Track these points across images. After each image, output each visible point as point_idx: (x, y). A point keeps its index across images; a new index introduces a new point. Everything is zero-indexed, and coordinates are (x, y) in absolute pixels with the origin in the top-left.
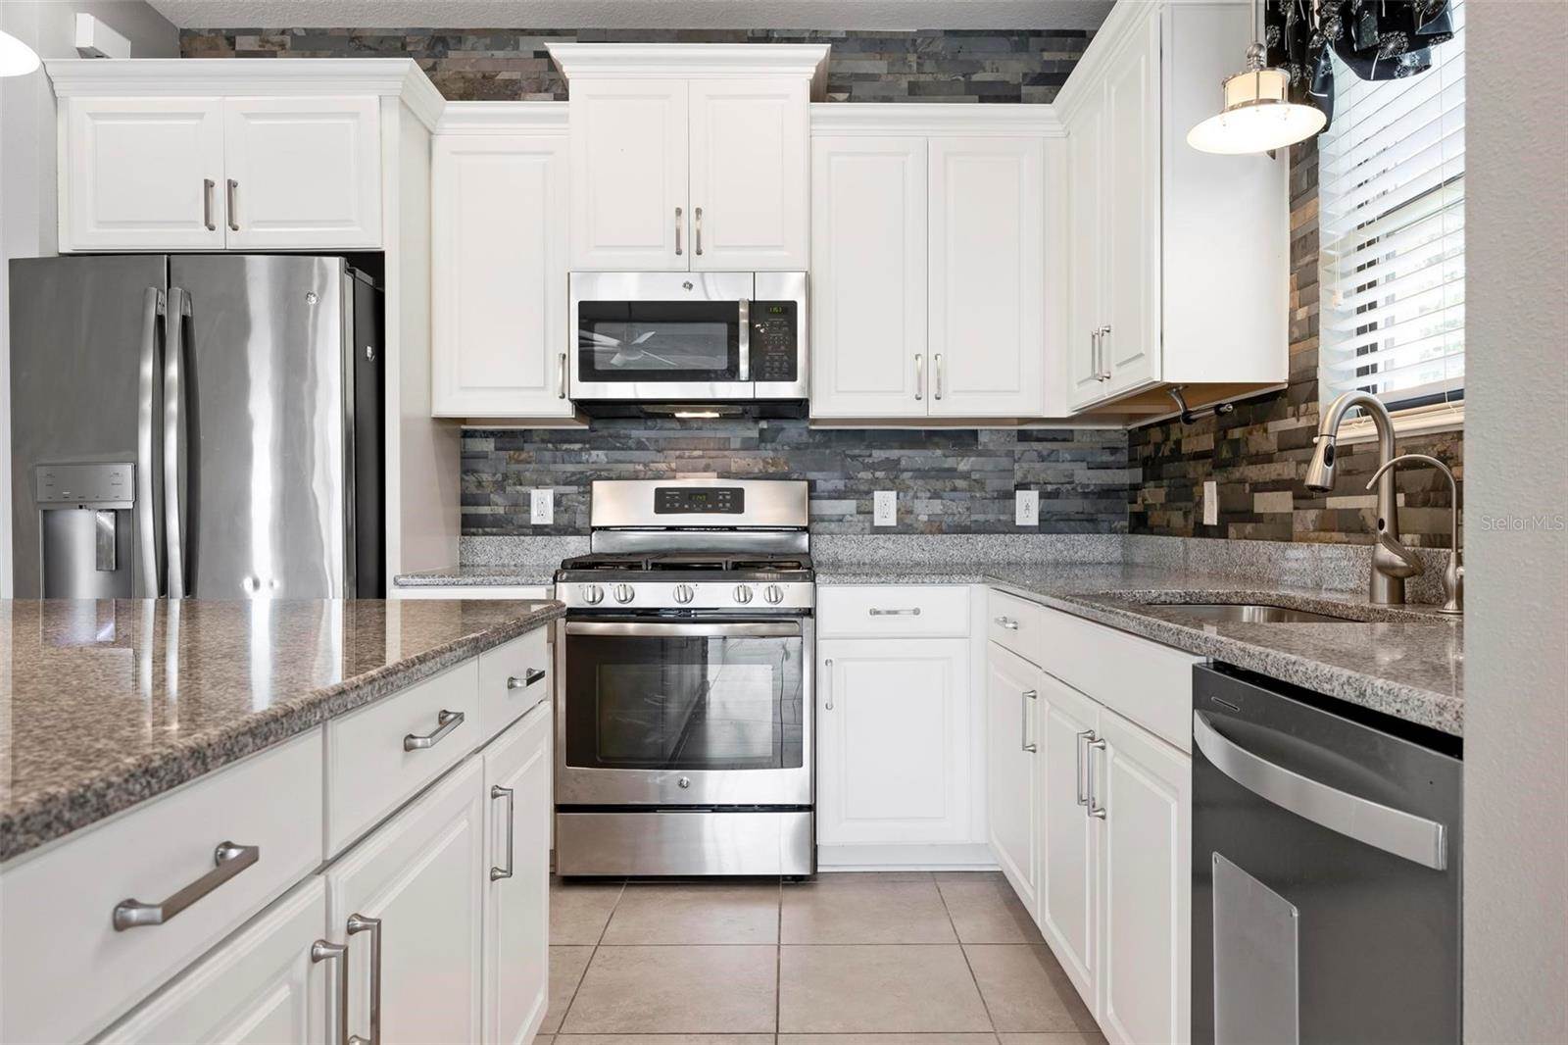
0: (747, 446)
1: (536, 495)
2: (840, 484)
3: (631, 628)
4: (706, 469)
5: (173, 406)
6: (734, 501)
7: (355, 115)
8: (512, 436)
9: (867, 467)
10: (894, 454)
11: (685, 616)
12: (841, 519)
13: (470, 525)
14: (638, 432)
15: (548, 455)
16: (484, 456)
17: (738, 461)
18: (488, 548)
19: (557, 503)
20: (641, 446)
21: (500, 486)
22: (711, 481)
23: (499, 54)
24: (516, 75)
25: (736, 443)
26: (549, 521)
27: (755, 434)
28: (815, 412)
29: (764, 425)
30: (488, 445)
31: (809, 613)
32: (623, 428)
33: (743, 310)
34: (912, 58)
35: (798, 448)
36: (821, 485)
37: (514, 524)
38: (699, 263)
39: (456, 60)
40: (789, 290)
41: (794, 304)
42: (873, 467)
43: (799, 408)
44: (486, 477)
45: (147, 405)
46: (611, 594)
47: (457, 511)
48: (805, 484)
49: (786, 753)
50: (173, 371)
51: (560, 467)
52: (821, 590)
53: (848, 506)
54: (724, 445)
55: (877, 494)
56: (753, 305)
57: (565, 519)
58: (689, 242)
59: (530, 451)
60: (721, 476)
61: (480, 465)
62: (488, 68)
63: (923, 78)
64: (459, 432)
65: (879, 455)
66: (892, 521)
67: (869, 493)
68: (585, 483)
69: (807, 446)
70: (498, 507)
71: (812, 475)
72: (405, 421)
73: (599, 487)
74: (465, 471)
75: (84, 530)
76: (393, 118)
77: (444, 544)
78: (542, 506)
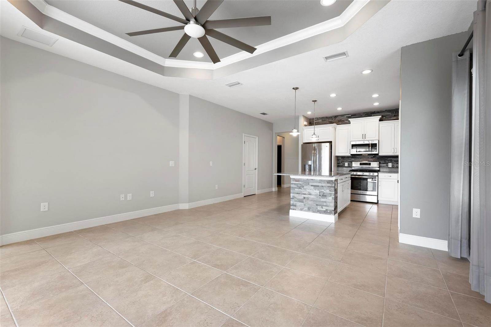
0: (372, 158)
1: (346, 163)
2: (384, 162)
3: (357, 176)
4: (366, 160)
5: (315, 155)
6: (370, 164)
7: (329, 129)
8: (343, 157)
9: (387, 160)
10: (391, 159)
11: (363, 176)
12: (384, 166)
13: (338, 166)
14: (358, 157)
15: (347, 159)
16: (340, 159)
17: (371, 160)
18: (340, 169)
19: (348, 164)
20: (358, 158)
21: (342, 162)
22: (367, 162)
23: (342, 117)
24: (344, 119)
25: (370, 158)
26: (347, 166)
27: (372, 157)
28: (379, 155)
29: (374, 156)
30: (341, 158)
31: (378, 176)
32: (356, 156)
33: (370, 145)
34: (395, 112)
35: (378, 158)
36: (381, 162)
37: (343, 166)
38: (365, 140)
39: (338, 119)
40: (376, 142)
41: (376, 144)
42: (388, 160)
43: (378, 154)
44: (340, 161)
45: (313, 155)
46: (355, 173)
47: (337, 165)
48: (379, 162)
49: (374, 190)
50: (315, 152)
51: (348, 160)
52: (379, 174)
53: (385, 165)
54: (368, 158)
55: (389, 164)
56: (371, 144)
57: (349, 166)
58: (364, 136)
59: (345, 159)
60: (368, 161)
61: (339, 160)
62: (341, 119)
63: (396, 114)
64: (337, 157)
65: (389, 159)
66: (391, 167)
67: (388, 163)
68: (351, 162)
69: (379, 158)
70: (341, 164)
71: (380, 161)
72: (334, 156)
73: (353, 162)
74: (338, 161)
75: (307, 167)
76: (333, 129)
77: (336, 168)
78: (346, 164)
